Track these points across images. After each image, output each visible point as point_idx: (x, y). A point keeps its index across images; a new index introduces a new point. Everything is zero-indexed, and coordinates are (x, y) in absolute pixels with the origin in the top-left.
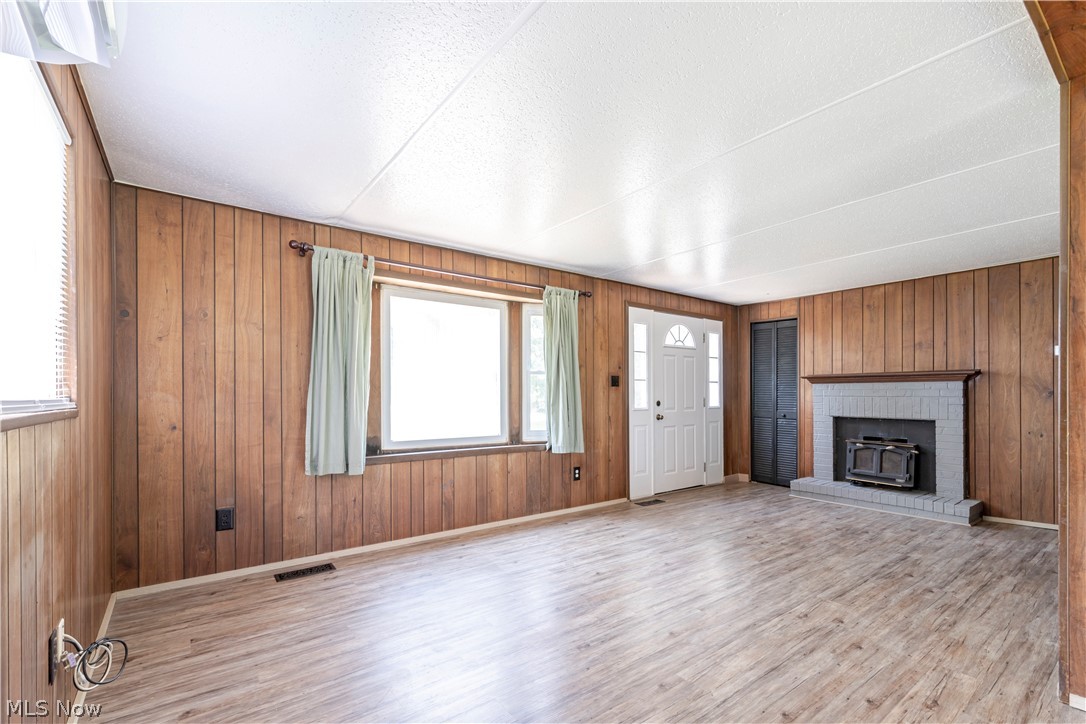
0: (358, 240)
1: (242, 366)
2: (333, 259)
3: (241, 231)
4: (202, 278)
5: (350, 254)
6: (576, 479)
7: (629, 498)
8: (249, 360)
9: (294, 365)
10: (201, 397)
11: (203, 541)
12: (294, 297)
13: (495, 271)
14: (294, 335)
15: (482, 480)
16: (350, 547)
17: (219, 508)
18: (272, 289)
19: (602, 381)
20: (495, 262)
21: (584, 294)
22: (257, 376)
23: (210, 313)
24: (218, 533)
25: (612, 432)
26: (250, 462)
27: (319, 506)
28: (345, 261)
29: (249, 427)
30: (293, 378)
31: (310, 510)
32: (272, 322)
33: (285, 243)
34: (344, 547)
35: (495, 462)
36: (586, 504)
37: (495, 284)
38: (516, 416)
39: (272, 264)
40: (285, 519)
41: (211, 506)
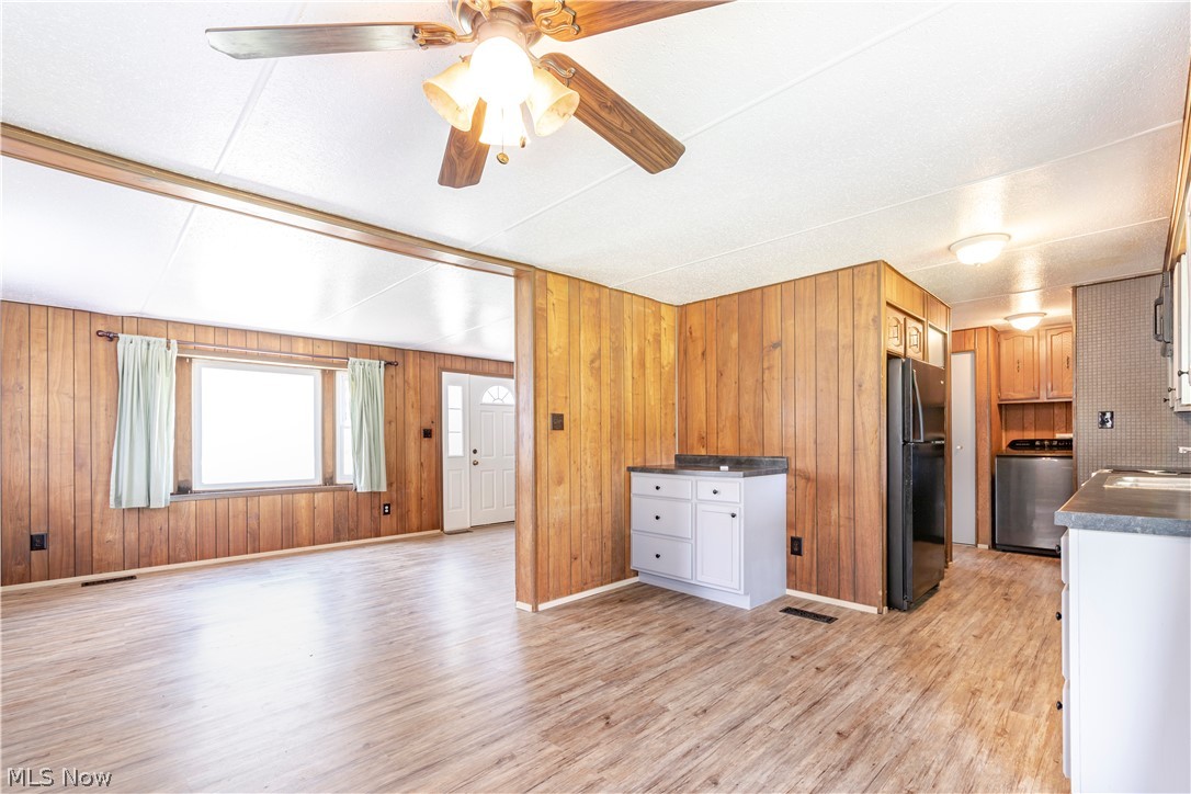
0: (165, 327)
1: (55, 427)
2: (136, 344)
3: (53, 324)
4: (18, 361)
5: (152, 339)
6: (385, 514)
7: (442, 530)
8: (61, 421)
9: (102, 424)
10: (17, 450)
11: (19, 558)
12: (103, 373)
13: (300, 347)
14: (103, 402)
15: (289, 514)
16: (157, 565)
17: (33, 533)
18: (82, 366)
19: (413, 433)
20: (301, 340)
21: (390, 363)
22: (69, 434)
23: (25, 386)
24: (33, 552)
25: (425, 475)
26: (63, 498)
27: (127, 533)
28: (149, 344)
29: (62, 474)
30: (102, 433)
31: (118, 536)
32: (83, 392)
33: (94, 333)
34: (150, 565)
35: (302, 500)
36: (397, 534)
37: (301, 357)
38: (330, 463)
39: (82, 347)
40: (95, 543)
41: (26, 531)
